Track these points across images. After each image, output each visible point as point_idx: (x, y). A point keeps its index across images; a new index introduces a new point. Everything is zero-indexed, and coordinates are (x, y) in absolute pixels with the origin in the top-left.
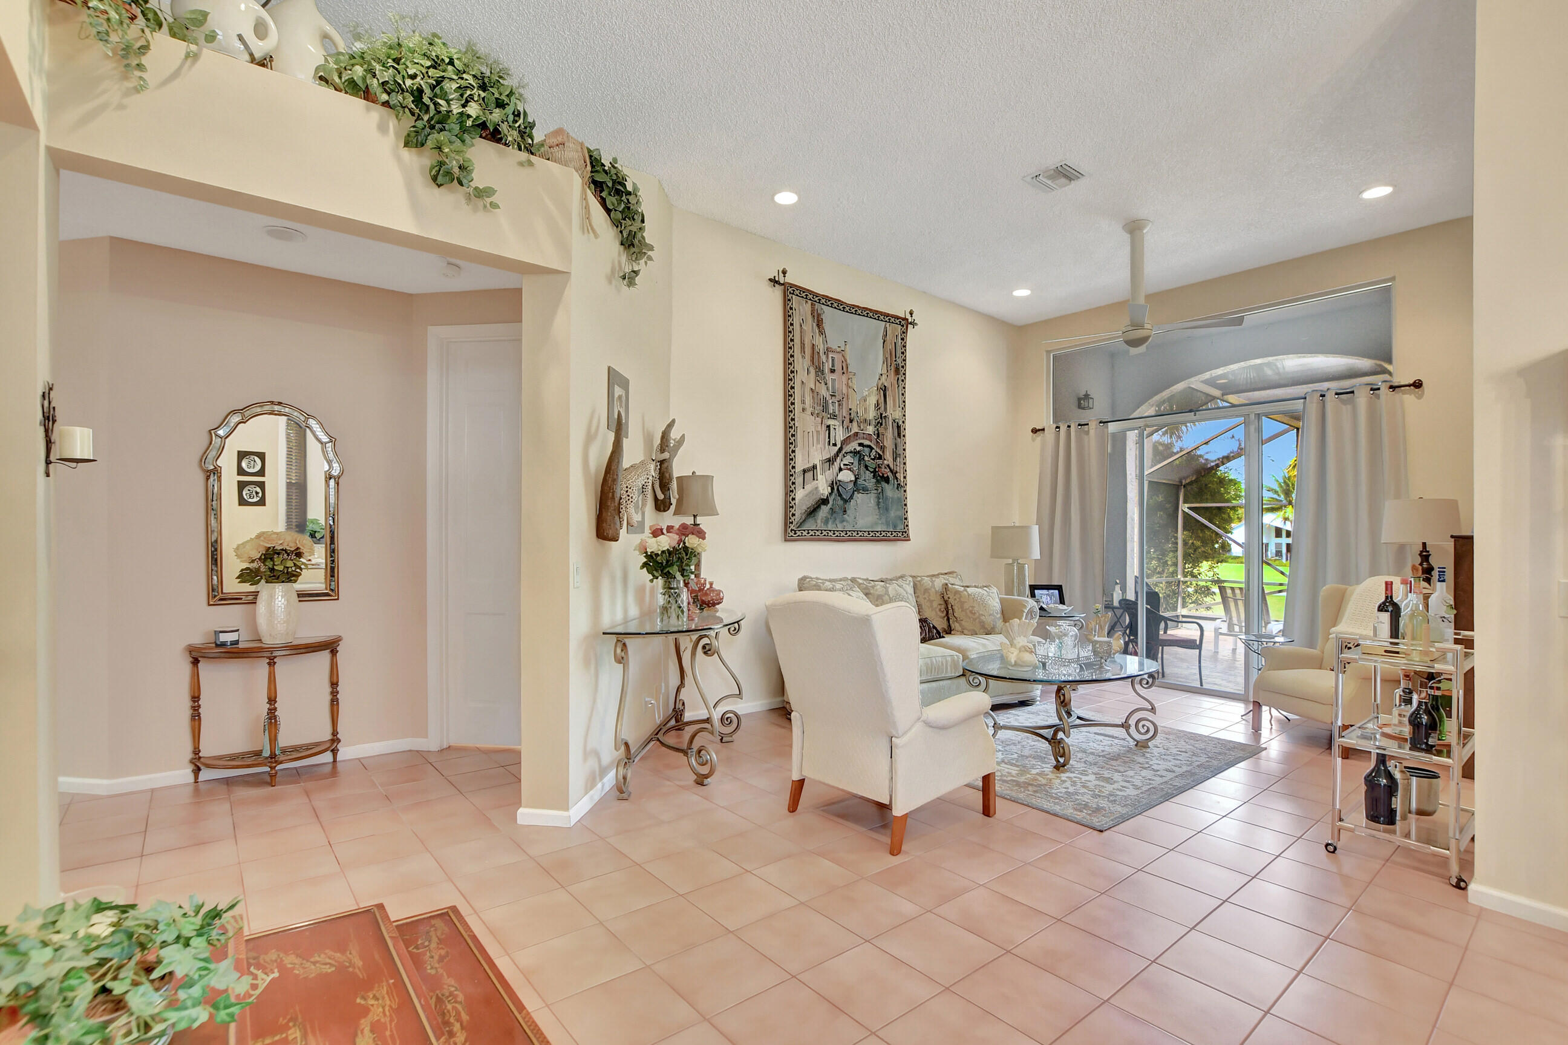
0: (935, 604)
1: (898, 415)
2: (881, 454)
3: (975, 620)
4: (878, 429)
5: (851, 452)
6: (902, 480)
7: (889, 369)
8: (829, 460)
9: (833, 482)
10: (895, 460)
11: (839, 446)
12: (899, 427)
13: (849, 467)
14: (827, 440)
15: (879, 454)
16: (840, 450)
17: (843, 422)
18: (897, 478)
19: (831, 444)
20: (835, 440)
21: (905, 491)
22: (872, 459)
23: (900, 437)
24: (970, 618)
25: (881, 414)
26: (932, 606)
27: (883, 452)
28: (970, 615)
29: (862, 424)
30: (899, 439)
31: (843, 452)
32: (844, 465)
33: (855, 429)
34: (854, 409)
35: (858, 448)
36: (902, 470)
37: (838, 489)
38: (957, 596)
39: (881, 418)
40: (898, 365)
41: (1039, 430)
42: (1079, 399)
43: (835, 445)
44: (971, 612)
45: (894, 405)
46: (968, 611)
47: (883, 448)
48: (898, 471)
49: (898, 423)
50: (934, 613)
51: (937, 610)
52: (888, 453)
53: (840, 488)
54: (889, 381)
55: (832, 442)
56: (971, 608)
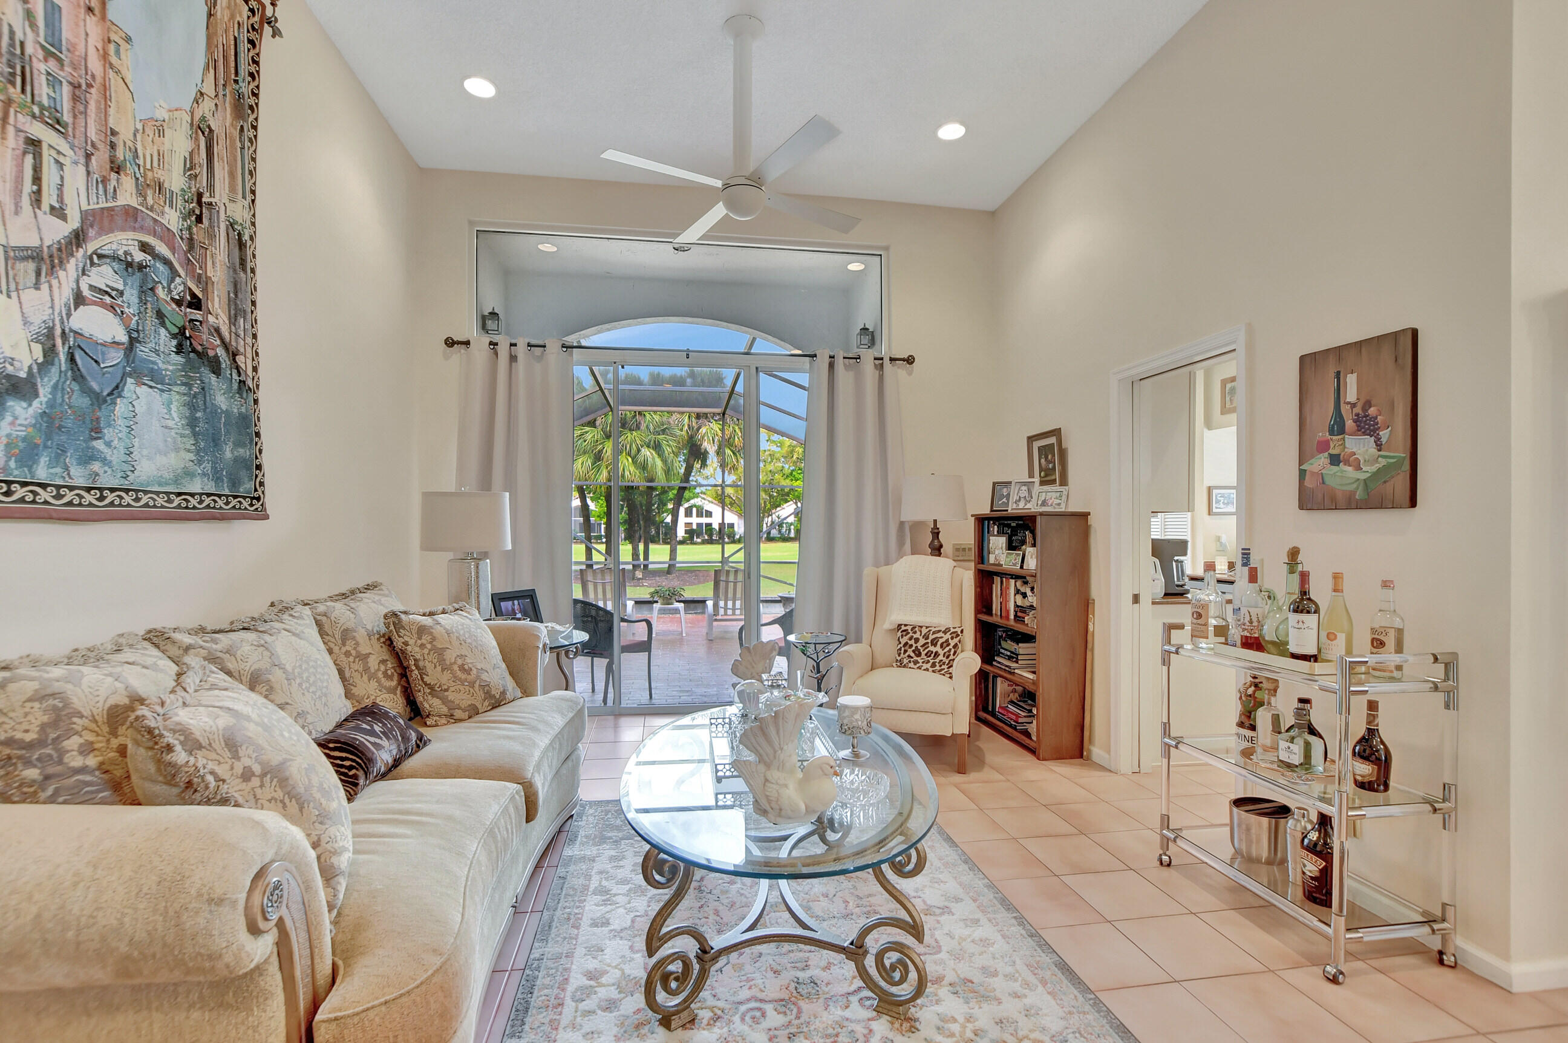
0: (373, 662)
1: (239, 212)
2: (200, 296)
3: (472, 685)
4: (189, 228)
5: (115, 258)
6: (250, 372)
7: (221, 93)
8: (34, 255)
9: (51, 330)
10: (233, 321)
11: (74, 223)
12: (241, 245)
13: (108, 299)
14: (28, 187)
15: (193, 295)
16: (78, 238)
17: (88, 156)
18: (238, 368)
19: (45, 206)
20: (60, 198)
21: (256, 401)
22: (173, 299)
23: (244, 270)
24: (462, 682)
25: (200, 195)
26: (366, 669)
27: (205, 290)
28: (463, 676)
29: (149, 192)
30: (242, 275)
31: (91, 247)
32: (92, 288)
33: (127, 196)
34: (125, 135)
35: (139, 256)
36: (249, 350)
37: (72, 359)
38: (426, 639)
39: (200, 203)
40: (240, 96)
41: (459, 343)
42: (484, 319)
43: (59, 212)
44: (462, 668)
45: (232, 189)
46: (456, 668)
47: (203, 281)
48: (242, 350)
49: (239, 234)
50: (374, 684)
51: (380, 675)
52: (216, 299)
53: (79, 356)
54: (222, 122)
55: (49, 198)
56: (460, 662)
